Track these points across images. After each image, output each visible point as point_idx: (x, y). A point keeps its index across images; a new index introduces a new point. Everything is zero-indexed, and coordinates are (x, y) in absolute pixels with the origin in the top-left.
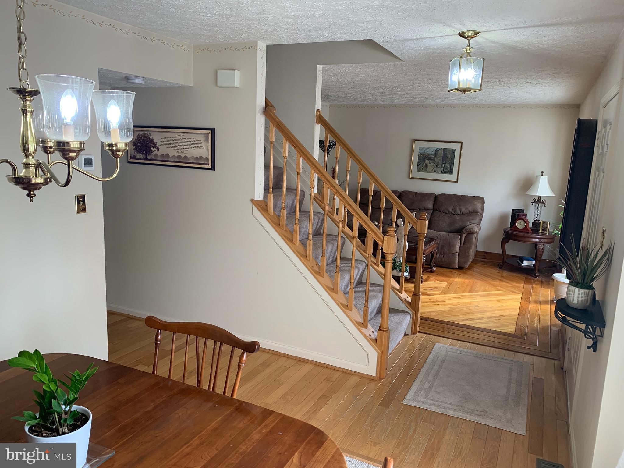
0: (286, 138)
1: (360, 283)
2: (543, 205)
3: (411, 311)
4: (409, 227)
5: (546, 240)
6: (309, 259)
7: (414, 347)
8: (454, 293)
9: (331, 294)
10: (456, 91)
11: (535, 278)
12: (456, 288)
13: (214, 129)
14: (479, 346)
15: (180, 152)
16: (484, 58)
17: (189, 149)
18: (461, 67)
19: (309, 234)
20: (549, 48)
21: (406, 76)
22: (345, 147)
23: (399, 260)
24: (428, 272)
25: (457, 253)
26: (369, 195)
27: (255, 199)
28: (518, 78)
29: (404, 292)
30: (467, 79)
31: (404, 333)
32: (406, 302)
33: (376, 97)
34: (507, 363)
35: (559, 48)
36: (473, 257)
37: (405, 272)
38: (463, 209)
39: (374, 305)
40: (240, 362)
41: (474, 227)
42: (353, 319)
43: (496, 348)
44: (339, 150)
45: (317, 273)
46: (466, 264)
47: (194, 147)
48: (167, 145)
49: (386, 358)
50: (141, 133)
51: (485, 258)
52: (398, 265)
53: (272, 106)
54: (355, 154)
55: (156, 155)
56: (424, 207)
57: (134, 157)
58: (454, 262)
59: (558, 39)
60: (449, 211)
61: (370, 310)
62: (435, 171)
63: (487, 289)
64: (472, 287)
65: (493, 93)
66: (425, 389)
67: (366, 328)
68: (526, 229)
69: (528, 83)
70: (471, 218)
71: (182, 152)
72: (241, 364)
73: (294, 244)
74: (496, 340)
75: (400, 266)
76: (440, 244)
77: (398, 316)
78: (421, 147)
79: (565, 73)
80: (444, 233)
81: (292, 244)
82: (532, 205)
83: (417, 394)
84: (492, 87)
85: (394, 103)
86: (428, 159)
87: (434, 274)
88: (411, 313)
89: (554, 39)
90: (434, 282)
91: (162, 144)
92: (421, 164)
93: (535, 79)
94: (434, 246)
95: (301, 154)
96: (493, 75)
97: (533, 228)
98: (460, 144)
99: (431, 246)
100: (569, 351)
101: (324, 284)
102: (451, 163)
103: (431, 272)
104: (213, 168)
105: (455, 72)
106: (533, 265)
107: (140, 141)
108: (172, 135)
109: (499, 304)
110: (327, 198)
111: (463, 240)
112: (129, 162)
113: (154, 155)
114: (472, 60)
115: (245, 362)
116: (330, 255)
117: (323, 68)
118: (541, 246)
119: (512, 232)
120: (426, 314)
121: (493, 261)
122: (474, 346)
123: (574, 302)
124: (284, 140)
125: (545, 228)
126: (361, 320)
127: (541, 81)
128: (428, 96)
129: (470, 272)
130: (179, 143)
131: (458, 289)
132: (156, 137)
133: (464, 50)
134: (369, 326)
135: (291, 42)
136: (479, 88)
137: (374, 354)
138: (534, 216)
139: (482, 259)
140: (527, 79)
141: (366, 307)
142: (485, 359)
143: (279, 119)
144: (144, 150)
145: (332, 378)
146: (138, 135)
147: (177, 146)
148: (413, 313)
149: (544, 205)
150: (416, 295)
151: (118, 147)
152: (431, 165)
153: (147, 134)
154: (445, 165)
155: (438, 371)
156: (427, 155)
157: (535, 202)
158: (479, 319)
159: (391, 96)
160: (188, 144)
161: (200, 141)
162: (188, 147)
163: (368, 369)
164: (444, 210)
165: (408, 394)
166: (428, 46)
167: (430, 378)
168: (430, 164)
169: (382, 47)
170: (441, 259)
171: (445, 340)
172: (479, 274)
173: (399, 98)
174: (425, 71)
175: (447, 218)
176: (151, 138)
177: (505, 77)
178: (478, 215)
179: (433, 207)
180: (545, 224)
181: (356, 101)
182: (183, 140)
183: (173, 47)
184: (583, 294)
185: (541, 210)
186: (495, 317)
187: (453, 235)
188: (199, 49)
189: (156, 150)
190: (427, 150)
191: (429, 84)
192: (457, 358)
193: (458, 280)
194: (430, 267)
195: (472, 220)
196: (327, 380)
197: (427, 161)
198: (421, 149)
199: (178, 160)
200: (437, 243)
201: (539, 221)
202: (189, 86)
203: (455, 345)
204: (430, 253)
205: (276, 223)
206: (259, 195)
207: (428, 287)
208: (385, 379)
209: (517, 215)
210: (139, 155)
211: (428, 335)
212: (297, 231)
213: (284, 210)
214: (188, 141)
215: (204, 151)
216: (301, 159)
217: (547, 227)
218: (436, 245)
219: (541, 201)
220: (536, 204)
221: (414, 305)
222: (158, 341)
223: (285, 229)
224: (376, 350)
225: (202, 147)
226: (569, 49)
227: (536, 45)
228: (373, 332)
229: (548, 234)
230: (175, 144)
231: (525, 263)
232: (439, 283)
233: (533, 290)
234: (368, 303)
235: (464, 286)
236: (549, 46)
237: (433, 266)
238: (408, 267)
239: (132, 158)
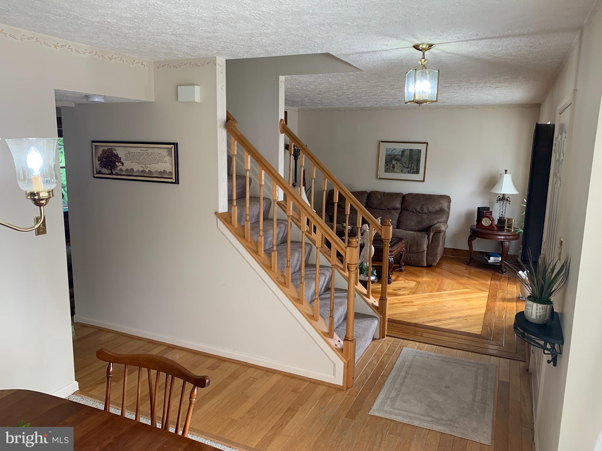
0: (247, 152)
1: (328, 289)
2: (507, 203)
3: (379, 316)
4: (374, 233)
5: (511, 237)
6: (274, 270)
7: (382, 352)
8: (422, 293)
9: (296, 305)
10: (413, 103)
11: (502, 274)
12: (425, 287)
13: (177, 144)
14: (446, 348)
15: (144, 166)
16: (439, 70)
17: (152, 163)
18: (417, 79)
19: (273, 245)
20: (504, 56)
21: (367, 84)
22: (310, 155)
23: (366, 264)
24: (397, 271)
25: (426, 252)
26: (334, 202)
27: (220, 212)
28: (477, 83)
29: (371, 297)
30: (423, 91)
31: (372, 338)
32: (373, 307)
33: (342, 101)
34: (473, 366)
35: (514, 56)
36: (441, 255)
37: (372, 276)
38: (430, 208)
39: (340, 312)
40: (191, 397)
41: (440, 226)
42: (319, 330)
43: (463, 350)
44: (304, 159)
45: (282, 284)
46: (434, 262)
47: (158, 161)
48: (131, 160)
49: (352, 367)
50: (106, 148)
51: (453, 255)
52: (365, 269)
53: (234, 120)
54: (319, 163)
55: (121, 170)
56: (392, 207)
57: (99, 172)
58: (422, 261)
59: (512, 49)
60: (416, 210)
61: (336, 320)
62: (402, 171)
63: (454, 287)
64: (440, 286)
65: (455, 95)
66: (391, 398)
67: (332, 338)
68: (491, 226)
69: (487, 87)
70: (438, 216)
71: (146, 167)
72: (192, 399)
73: (259, 255)
74: (463, 342)
75: (367, 271)
76: (409, 244)
77: (365, 321)
78: (388, 148)
79: (522, 78)
80: (412, 232)
81: (257, 255)
82: (497, 203)
83: (383, 404)
84: (453, 91)
85: (360, 106)
86: (395, 160)
87: (403, 273)
88: (378, 317)
89: (508, 49)
90: (403, 282)
91: (127, 158)
92: (388, 165)
93: (493, 83)
94: (403, 246)
95: (263, 167)
96: (453, 80)
97: (498, 225)
98: (425, 145)
99: (399, 246)
100: (533, 353)
101: (290, 295)
102: (417, 163)
103: (401, 271)
104: (177, 182)
105: (411, 84)
106: (500, 261)
107: (105, 156)
108: (136, 150)
109: (467, 303)
110: (290, 210)
111: (431, 239)
112: (95, 177)
113: (119, 170)
114: (427, 72)
115: (197, 397)
116: (297, 263)
117: (285, 78)
118: (507, 243)
119: (478, 230)
120: (393, 316)
121: (461, 257)
122: (441, 348)
123: (532, 318)
124: (246, 153)
125: (510, 225)
126: (326, 330)
127: (500, 85)
128: (392, 100)
129: (438, 270)
130: (143, 158)
131: (426, 288)
132: (121, 152)
133: (418, 62)
134: (335, 335)
135: (250, 56)
136: (435, 100)
137: (340, 364)
138: (499, 213)
139: (449, 256)
140: (486, 83)
141: (332, 317)
142: (451, 362)
143: (240, 133)
144: (109, 166)
145: (300, 388)
146: (103, 150)
147: (141, 160)
148: (381, 318)
149: (509, 203)
150: (383, 300)
151: (41, 196)
152: (398, 166)
153: (111, 149)
154: (411, 165)
155: (405, 378)
156: (394, 156)
157: (500, 200)
158: (446, 319)
159: (356, 100)
160: (152, 158)
161: (164, 156)
162: (152, 161)
163: (335, 379)
164: (412, 209)
165: (375, 404)
166: (385, 57)
167: (397, 386)
168: (397, 164)
169: (340, 59)
170: (410, 258)
171: (413, 344)
172: (448, 271)
173: (364, 102)
174: (385, 79)
175: (415, 217)
176: (115, 153)
177: (464, 82)
178: (445, 213)
179: (401, 206)
180: (510, 221)
181: (323, 105)
182: (147, 155)
183: (133, 64)
184: (541, 309)
185: (506, 207)
186: (462, 317)
187: (421, 235)
188: (160, 65)
189: (121, 164)
190: (394, 151)
191: (392, 89)
192: (424, 363)
193: (426, 279)
194: (398, 266)
195: (440, 218)
196: (294, 391)
197: (394, 162)
198: (387, 150)
199: (142, 175)
200: (405, 243)
201: (504, 218)
202: (151, 102)
203: (422, 348)
204: (399, 252)
205: (241, 235)
206: (223, 208)
207: (397, 287)
208: (352, 388)
209: (483, 212)
210: (104, 170)
211: (396, 339)
212: (261, 243)
213: (248, 222)
214: (152, 156)
215: (167, 166)
216: (263, 172)
217: (512, 224)
218: (404, 245)
219: (506, 199)
220: (501, 201)
221: (381, 309)
222: (109, 374)
223: (249, 241)
224: (342, 360)
225: (165, 162)
226: (524, 57)
227: (491, 54)
228: (339, 341)
229: (513, 230)
230: (139, 159)
231: (492, 259)
232: (408, 283)
233: (500, 287)
234: (333, 313)
235: (432, 285)
236: (504, 55)
237: (402, 266)
238: (375, 271)
239: (97, 173)
